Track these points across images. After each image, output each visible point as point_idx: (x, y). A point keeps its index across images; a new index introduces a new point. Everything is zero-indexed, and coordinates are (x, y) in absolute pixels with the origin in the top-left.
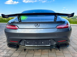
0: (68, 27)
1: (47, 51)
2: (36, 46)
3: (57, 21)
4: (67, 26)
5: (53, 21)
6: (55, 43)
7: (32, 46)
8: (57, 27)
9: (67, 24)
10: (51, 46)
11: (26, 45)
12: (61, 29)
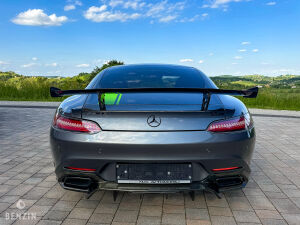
0: (243, 127)
1: (181, 202)
2: (150, 182)
3: (209, 109)
4: (241, 123)
5: (198, 109)
6: (204, 175)
7: (138, 182)
8: (211, 128)
9: (242, 119)
10: (193, 183)
11: (119, 182)
12: (223, 134)
